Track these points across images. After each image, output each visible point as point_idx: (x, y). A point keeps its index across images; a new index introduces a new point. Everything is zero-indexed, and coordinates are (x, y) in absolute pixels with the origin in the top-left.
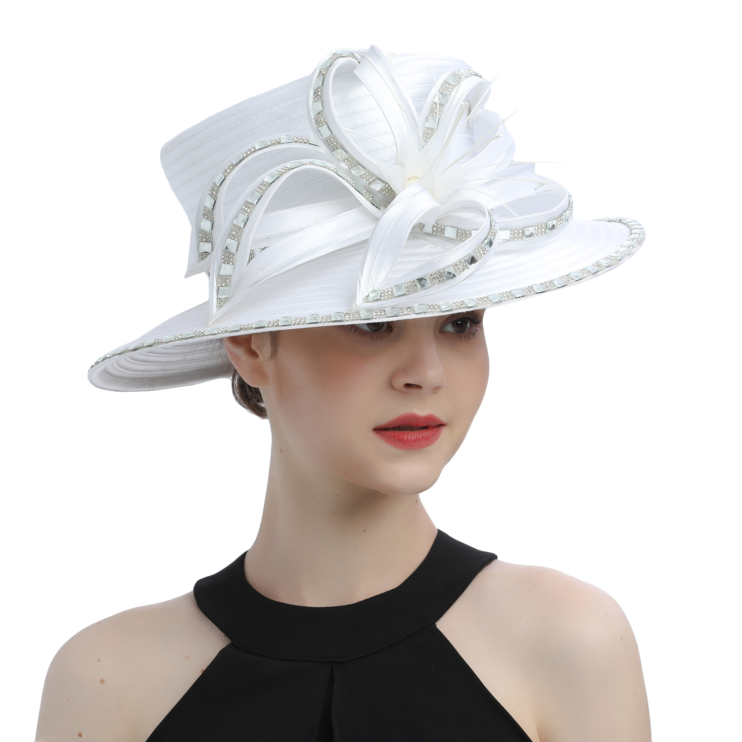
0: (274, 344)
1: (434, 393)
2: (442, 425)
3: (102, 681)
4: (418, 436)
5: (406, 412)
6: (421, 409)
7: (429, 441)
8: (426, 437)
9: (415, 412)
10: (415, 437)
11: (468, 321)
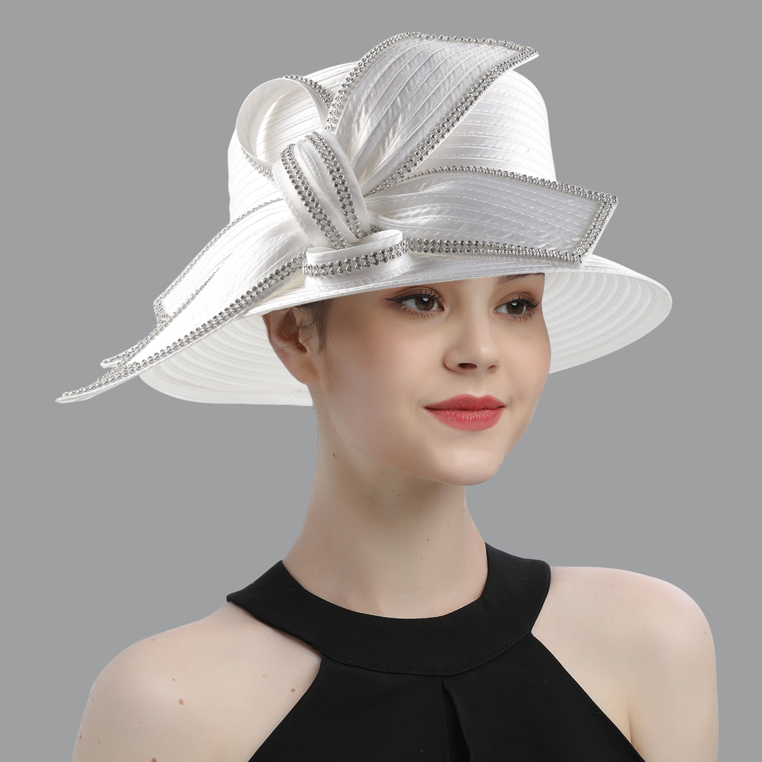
0: (321, 335)
1: (491, 372)
2: (501, 407)
3: (181, 702)
4: (477, 416)
5: (461, 394)
6: (476, 390)
7: (490, 422)
8: (485, 418)
9: (470, 394)
10: (474, 417)
11: (524, 304)
